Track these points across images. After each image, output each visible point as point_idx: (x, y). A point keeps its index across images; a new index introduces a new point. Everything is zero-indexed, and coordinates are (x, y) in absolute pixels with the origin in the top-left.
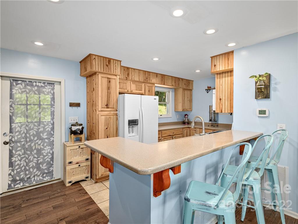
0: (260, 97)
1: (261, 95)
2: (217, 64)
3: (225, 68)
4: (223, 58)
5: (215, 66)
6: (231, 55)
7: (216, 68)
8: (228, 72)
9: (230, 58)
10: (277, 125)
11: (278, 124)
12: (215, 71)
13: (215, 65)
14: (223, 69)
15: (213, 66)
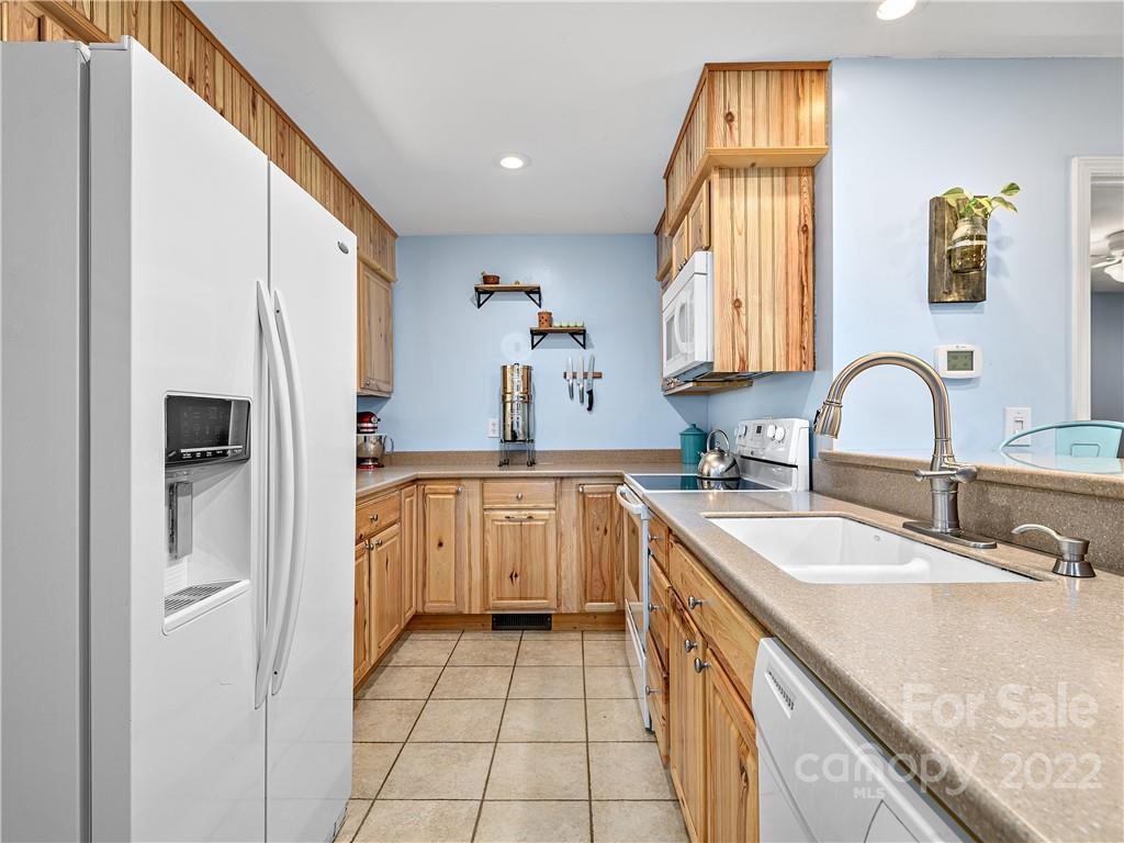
0: (954, 297)
1: (957, 285)
2: (739, 113)
3: (782, 141)
4: (775, 87)
5: (729, 118)
6: (812, 81)
7: (736, 133)
8: (772, 169)
9: (807, 94)
10: (1004, 410)
11: (1007, 408)
12: (730, 146)
13: (730, 114)
14: (775, 144)
15: (720, 121)
